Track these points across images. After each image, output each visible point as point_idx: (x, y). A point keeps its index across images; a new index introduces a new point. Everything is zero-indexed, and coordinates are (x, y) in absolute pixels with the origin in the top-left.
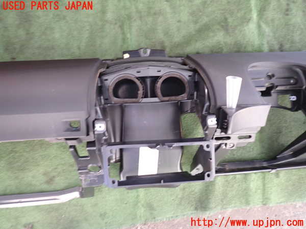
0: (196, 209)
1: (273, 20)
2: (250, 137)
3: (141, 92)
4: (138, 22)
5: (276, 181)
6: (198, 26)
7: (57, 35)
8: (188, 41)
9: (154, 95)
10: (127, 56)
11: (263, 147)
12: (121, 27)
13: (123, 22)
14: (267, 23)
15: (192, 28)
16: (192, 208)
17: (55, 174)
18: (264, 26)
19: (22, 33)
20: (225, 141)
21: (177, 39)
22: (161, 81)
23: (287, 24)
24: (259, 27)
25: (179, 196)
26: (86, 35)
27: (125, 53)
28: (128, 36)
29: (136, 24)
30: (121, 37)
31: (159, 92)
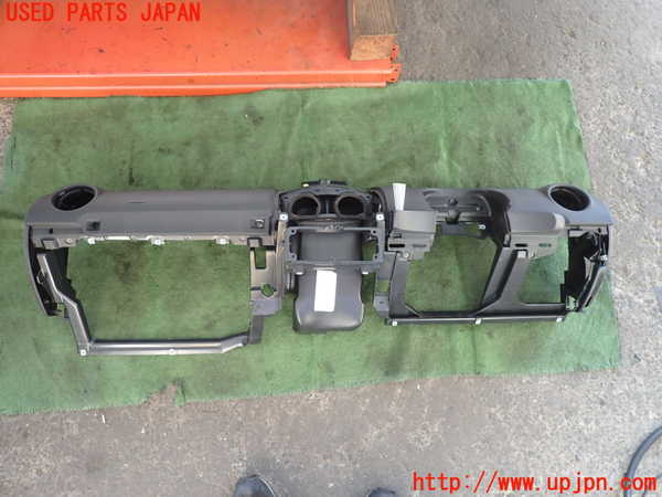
0: (387, 374)
1: (465, 159)
2: (425, 246)
3: (319, 209)
4: (319, 159)
5: (489, 342)
6: (383, 163)
7: (234, 170)
8: (370, 179)
9: (332, 211)
10: (306, 185)
11: (468, 298)
12: (302, 163)
13: (303, 158)
14: (459, 162)
15: (377, 166)
16: (382, 372)
17: (216, 318)
18: (456, 165)
19: (200, 167)
20: (399, 249)
21: (360, 175)
22: (339, 199)
23: (481, 163)
24: (450, 165)
25: (365, 355)
26: (264, 169)
27: (303, 183)
28: (309, 171)
29: (317, 161)
30: (300, 172)
31: (337, 209)
